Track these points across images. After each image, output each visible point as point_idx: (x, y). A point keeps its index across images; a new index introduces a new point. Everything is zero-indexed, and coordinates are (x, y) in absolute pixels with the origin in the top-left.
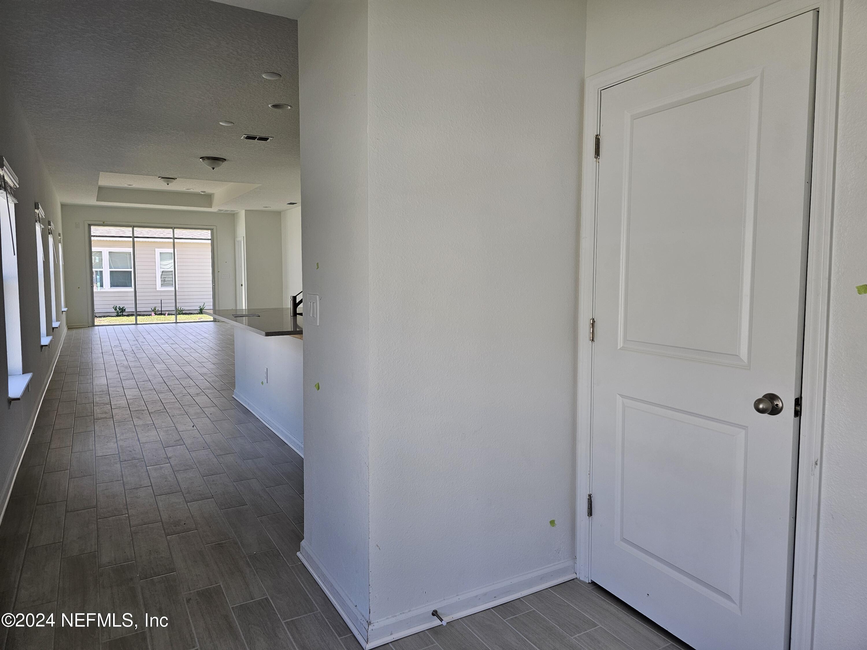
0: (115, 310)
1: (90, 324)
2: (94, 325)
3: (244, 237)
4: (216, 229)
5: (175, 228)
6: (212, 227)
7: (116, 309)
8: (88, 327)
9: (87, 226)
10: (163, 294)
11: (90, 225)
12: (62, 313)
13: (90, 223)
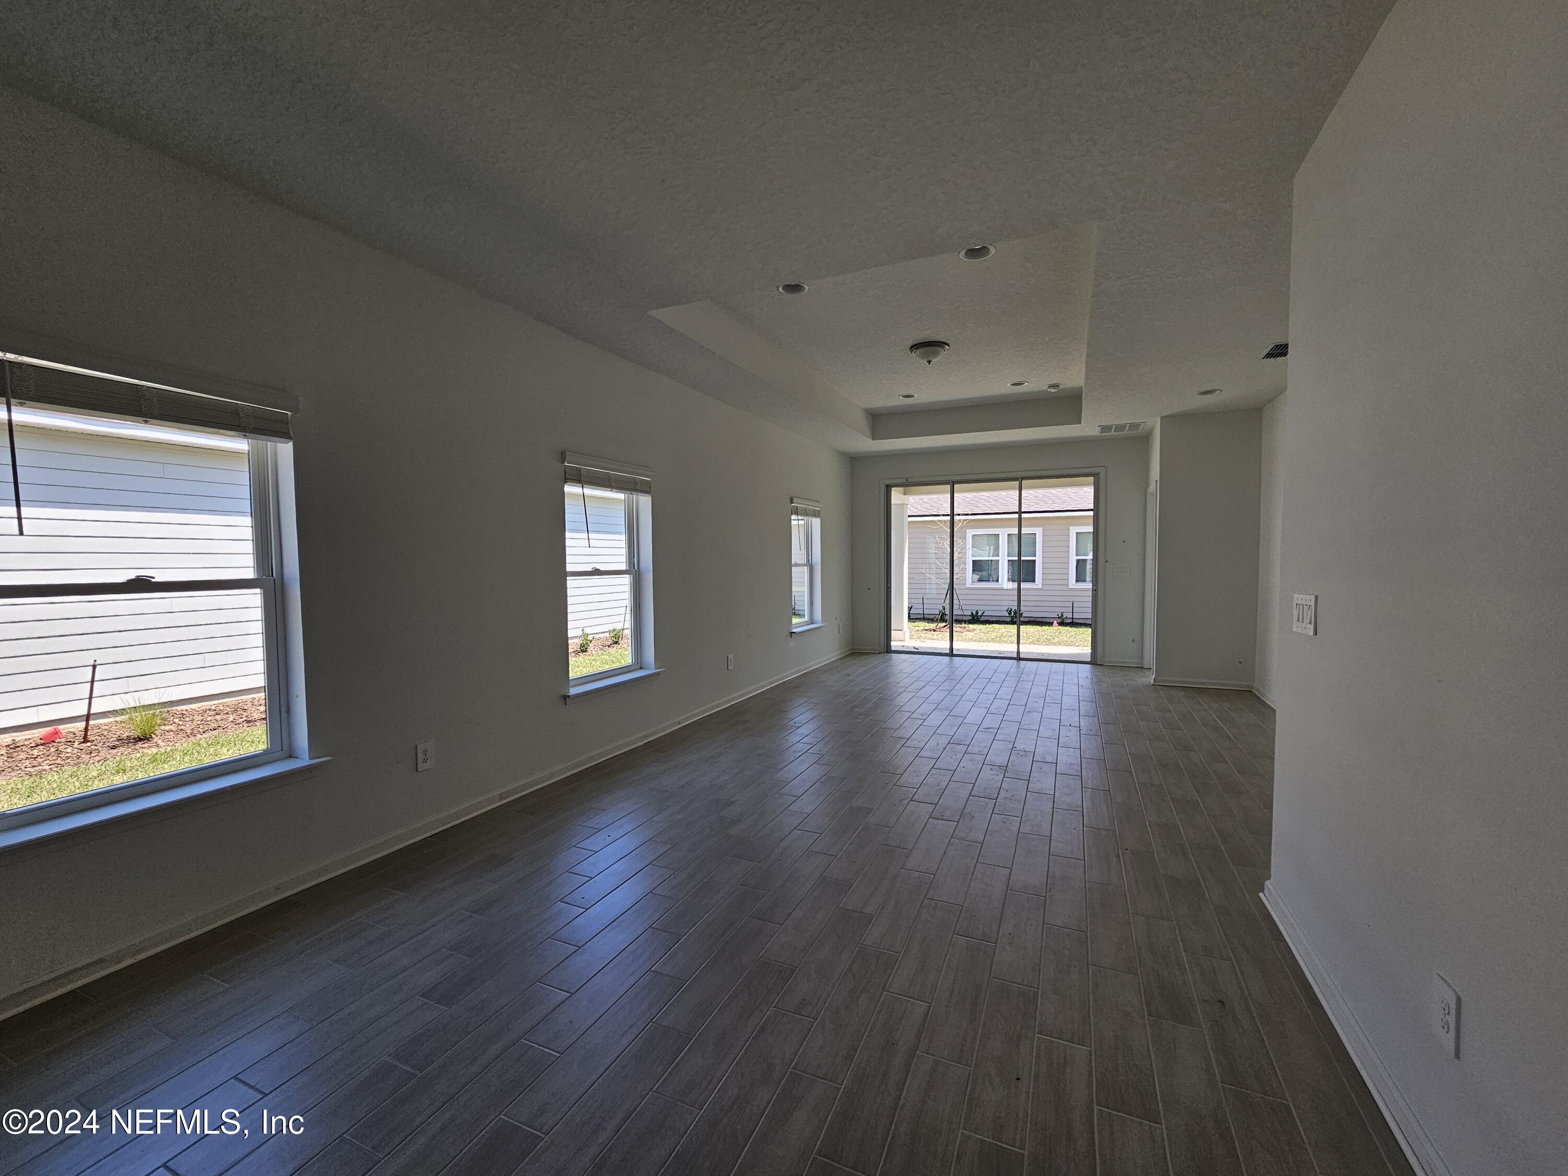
0: (1009, 614)
1: (883, 648)
2: (888, 650)
3: (1157, 481)
4: (1106, 474)
5: (1022, 479)
6: (1096, 470)
7: (1011, 613)
8: (880, 653)
9: (883, 488)
10: (1077, 593)
11: (888, 488)
12: (791, 636)
13: (889, 482)
